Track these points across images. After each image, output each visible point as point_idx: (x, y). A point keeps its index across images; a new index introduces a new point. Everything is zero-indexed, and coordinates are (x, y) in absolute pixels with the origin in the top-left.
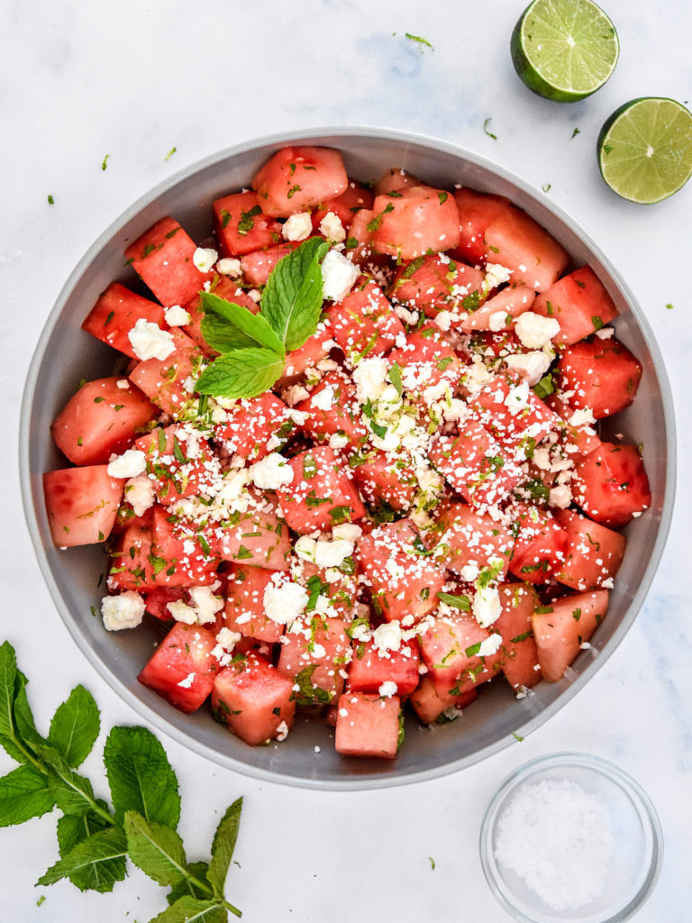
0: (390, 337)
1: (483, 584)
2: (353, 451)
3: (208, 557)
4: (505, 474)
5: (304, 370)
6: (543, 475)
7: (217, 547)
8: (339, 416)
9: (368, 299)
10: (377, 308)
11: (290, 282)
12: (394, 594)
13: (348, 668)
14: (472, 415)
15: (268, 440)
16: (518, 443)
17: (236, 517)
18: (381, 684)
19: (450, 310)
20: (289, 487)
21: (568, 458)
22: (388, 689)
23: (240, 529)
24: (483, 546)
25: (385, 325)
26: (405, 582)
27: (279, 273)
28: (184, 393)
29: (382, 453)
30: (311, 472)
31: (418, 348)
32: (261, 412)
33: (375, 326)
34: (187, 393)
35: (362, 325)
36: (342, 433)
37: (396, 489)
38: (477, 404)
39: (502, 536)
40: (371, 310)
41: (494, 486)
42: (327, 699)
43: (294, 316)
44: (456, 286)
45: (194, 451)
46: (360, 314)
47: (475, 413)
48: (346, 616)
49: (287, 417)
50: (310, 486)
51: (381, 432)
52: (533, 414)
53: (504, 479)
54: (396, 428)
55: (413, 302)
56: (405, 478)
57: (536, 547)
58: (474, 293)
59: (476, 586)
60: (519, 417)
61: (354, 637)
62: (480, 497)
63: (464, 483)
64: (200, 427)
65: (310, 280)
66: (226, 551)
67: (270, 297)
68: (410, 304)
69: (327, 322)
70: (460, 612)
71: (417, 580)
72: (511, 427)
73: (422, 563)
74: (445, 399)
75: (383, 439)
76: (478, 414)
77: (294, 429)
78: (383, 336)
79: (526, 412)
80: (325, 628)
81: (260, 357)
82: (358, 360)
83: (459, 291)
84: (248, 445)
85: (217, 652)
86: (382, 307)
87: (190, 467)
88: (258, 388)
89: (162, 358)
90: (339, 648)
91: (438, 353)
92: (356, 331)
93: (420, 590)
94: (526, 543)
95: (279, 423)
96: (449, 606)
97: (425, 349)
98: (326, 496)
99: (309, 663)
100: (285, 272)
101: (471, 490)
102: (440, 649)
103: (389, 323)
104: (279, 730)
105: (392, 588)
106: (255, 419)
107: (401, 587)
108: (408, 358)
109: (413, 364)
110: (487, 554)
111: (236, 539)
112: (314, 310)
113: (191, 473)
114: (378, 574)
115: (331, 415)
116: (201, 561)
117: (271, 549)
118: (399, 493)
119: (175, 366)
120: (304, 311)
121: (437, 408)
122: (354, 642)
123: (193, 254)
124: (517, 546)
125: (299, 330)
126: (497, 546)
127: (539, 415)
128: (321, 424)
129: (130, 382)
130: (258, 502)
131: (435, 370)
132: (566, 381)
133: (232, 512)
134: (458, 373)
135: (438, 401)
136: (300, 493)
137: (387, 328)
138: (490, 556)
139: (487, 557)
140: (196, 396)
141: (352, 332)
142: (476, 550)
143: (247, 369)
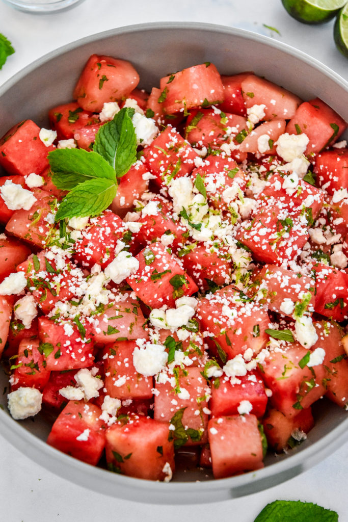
0: (190, 161)
1: (299, 314)
2: (180, 247)
3: (85, 339)
4: (295, 234)
5: (133, 201)
6: (322, 247)
7: (90, 329)
8: (164, 219)
9: (169, 137)
10: (177, 142)
11: (111, 137)
12: (233, 330)
13: (210, 405)
14: (261, 204)
15: (115, 247)
16: (300, 212)
17: (101, 307)
18: (238, 405)
19: (229, 143)
20: (137, 274)
21: (337, 234)
22: (245, 407)
23: (105, 315)
24: (293, 286)
25: (184, 153)
26: (240, 320)
27: (102, 133)
28: (47, 226)
29: (201, 244)
30: (151, 259)
31: (212, 164)
32: (107, 224)
33: (178, 155)
34: (50, 225)
35: (168, 156)
36: (168, 232)
37: (217, 264)
38: (263, 194)
39: (305, 278)
40: (173, 144)
41: (290, 244)
42: (198, 436)
43: (118, 156)
44: (228, 127)
45: (61, 265)
46: (166, 148)
47: (263, 201)
48: (200, 361)
49: (126, 228)
50: (152, 268)
51: (198, 227)
52: (305, 191)
53: (296, 238)
54: (208, 224)
55: (201, 143)
56: (222, 254)
57: (332, 285)
58: (242, 131)
59: (294, 317)
60: (296, 196)
61: (209, 376)
62: (281, 254)
63: (267, 242)
64: (64, 247)
65: (125, 130)
66: (98, 330)
67: (99, 149)
68: (199, 145)
69: (142, 158)
70: (287, 344)
71: (248, 317)
72: (292, 204)
73: (249, 306)
74: (238, 199)
75: (200, 231)
76: (265, 201)
77: (133, 238)
78: (185, 162)
79: (300, 191)
80: (185, 374)
81: (100, 184)
82: (170, 179)
83: (231, 131)
84: (101, 250)
85: (104, 417)
86: (180, 142)
87: (61, 277)
88: (101, 207)
89: (27, 208)
90: (199, 390)
91: (227, 166)
92: (165, 162)
93: (252, 327)
94: (324, 282)
95: (121, 233)
96: (277, 339)
97: (217, 164)
98: (165, 268)
99: (178, 408)
100: (107, 133)
101: (274, 247)
102: (278, 368)
103: (187, 152)
104: (165, 470)
105: (231, 326)
106: (103, 229)
107: (238, 324)
108: (206, 170)
109: (211, 175)
110: (297, 291)
111: (105, 322)
112: (132, 147)
113: (62, 281)
114: (218, 320)
115: (158, 219)
116: (80, 342)
117: (132, 325)
118: (220, 267)
119: (38, 211)
120: (125, 150)
121: (234, 205)
122: (209, 381)
123: (38, 134)
124: (318, 286)
125: (124, 163)
126: (303, 285)
127: (309, 191)
128: (152, 230)
129: (7, 234)
130: (115, 296)
131: (227, 179)
132: (322, 178)
133: (97, 305)
134: (244, 180)
135: (234, 201)
136: (146, 275)
137: (186, 156)
138: (299, 292)
139: (297, 294)
140: (56, 226)
141: (162, 162)
142: (287, 290)
143: (91, 196)
